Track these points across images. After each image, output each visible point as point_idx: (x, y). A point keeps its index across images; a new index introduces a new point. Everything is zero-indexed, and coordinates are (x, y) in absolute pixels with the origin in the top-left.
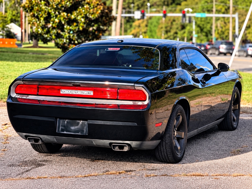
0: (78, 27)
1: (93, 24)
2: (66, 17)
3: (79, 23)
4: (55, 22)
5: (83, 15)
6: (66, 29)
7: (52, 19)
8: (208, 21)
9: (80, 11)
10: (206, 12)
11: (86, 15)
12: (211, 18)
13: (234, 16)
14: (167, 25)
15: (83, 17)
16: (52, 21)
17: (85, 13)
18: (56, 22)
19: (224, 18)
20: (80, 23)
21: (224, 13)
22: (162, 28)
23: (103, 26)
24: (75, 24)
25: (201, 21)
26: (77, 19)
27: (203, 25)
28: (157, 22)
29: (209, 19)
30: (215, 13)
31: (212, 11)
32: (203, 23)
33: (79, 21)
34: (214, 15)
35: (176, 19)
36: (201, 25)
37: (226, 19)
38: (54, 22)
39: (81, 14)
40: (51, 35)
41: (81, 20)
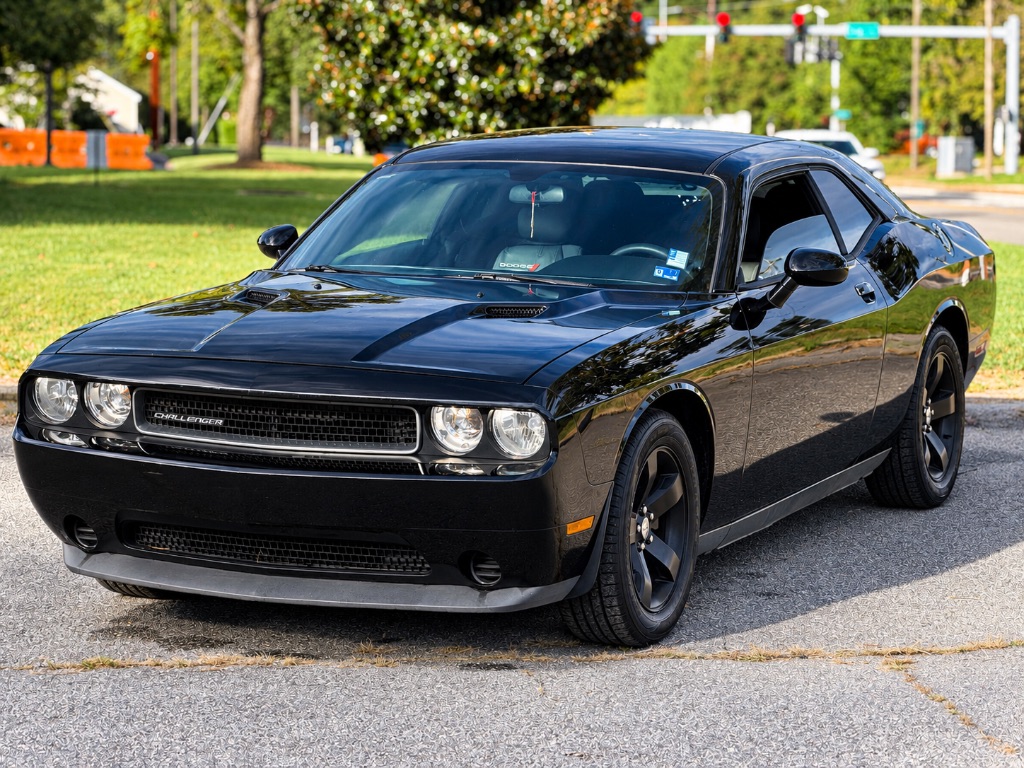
0: (511, 83)
1: (568, 69)
2: (471, 43)
3: (518, 68)
4: (419, 63)
5: (535, 36)
6: (465, 88)
7: (407, 52)
8: (894, 53)
9: (525, 21)
10: (885, 19)
11: (547, 35)
12: (907, 42)
13: (999, 32)
14: (721, 72)
15: (535, 44)
16: (406, 60)
17: (545, 29)
18: (424, 64)
19: (954, 41)
20: (523, 66)
21: (954, 22)
22: (704, 82)
23: (604, 77)
24: (502, 70)
25: (865, 54)
26: (510, 49)
27: (875, 69)
28: (685, 61)
29: (895, 44)
30: (921, 24)
31: (909, 13)
32: (872, 61)
33: (518, 58)
34: (916, 31)
35: (757, 46)
36: (865, 73)
37: (962, 44)
38: (413, 62)
39: (529, 32)
40: (400, 115)
41: (527, 55)
